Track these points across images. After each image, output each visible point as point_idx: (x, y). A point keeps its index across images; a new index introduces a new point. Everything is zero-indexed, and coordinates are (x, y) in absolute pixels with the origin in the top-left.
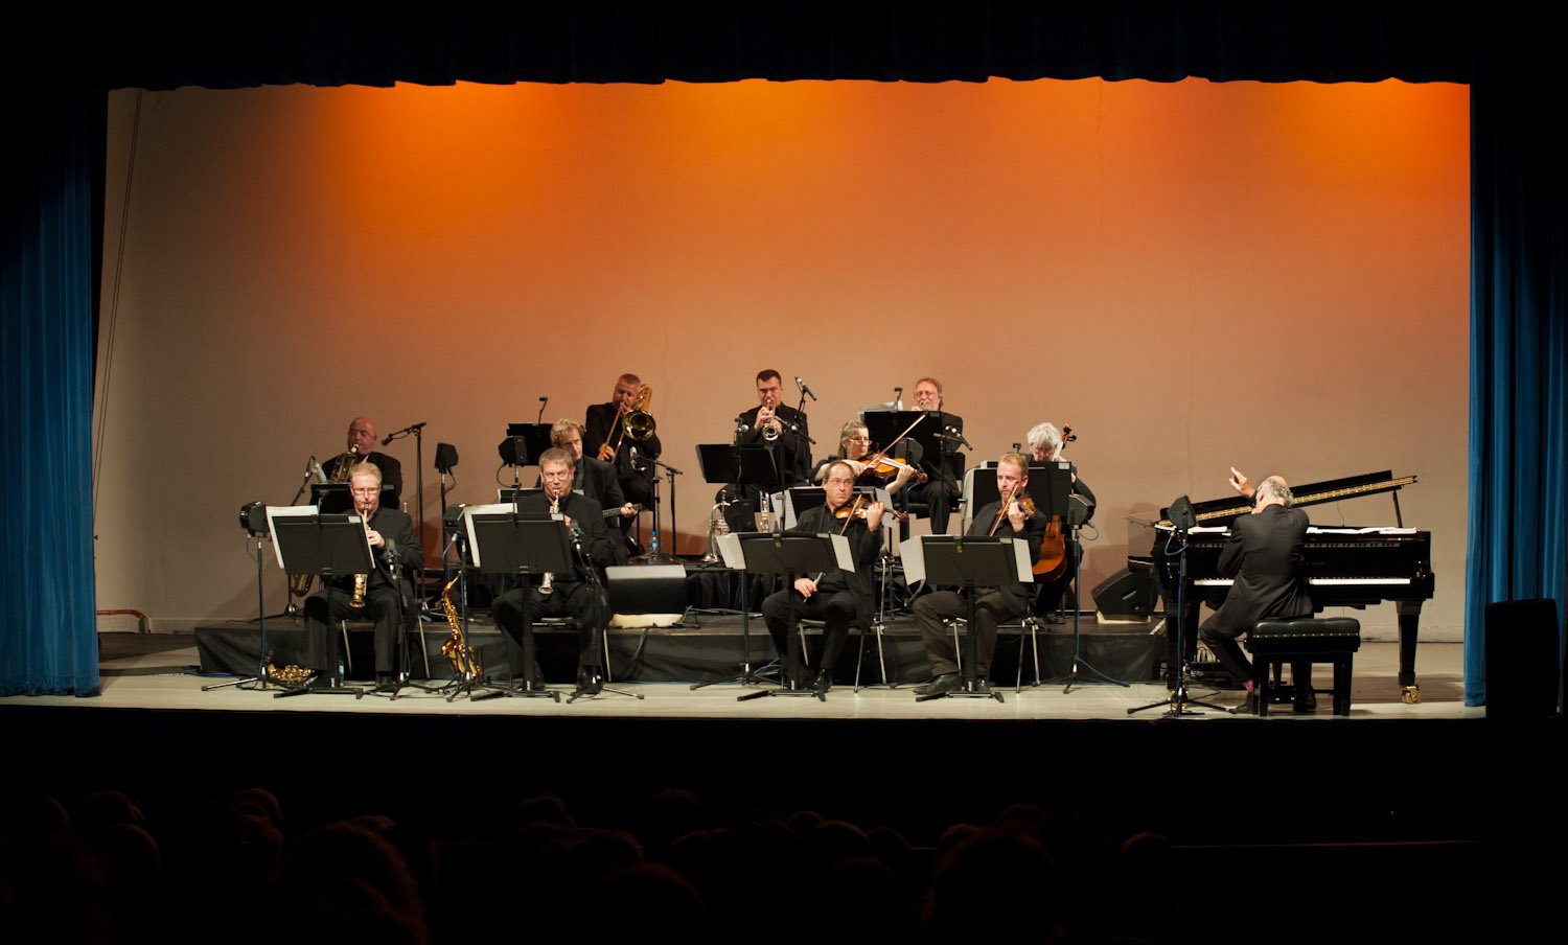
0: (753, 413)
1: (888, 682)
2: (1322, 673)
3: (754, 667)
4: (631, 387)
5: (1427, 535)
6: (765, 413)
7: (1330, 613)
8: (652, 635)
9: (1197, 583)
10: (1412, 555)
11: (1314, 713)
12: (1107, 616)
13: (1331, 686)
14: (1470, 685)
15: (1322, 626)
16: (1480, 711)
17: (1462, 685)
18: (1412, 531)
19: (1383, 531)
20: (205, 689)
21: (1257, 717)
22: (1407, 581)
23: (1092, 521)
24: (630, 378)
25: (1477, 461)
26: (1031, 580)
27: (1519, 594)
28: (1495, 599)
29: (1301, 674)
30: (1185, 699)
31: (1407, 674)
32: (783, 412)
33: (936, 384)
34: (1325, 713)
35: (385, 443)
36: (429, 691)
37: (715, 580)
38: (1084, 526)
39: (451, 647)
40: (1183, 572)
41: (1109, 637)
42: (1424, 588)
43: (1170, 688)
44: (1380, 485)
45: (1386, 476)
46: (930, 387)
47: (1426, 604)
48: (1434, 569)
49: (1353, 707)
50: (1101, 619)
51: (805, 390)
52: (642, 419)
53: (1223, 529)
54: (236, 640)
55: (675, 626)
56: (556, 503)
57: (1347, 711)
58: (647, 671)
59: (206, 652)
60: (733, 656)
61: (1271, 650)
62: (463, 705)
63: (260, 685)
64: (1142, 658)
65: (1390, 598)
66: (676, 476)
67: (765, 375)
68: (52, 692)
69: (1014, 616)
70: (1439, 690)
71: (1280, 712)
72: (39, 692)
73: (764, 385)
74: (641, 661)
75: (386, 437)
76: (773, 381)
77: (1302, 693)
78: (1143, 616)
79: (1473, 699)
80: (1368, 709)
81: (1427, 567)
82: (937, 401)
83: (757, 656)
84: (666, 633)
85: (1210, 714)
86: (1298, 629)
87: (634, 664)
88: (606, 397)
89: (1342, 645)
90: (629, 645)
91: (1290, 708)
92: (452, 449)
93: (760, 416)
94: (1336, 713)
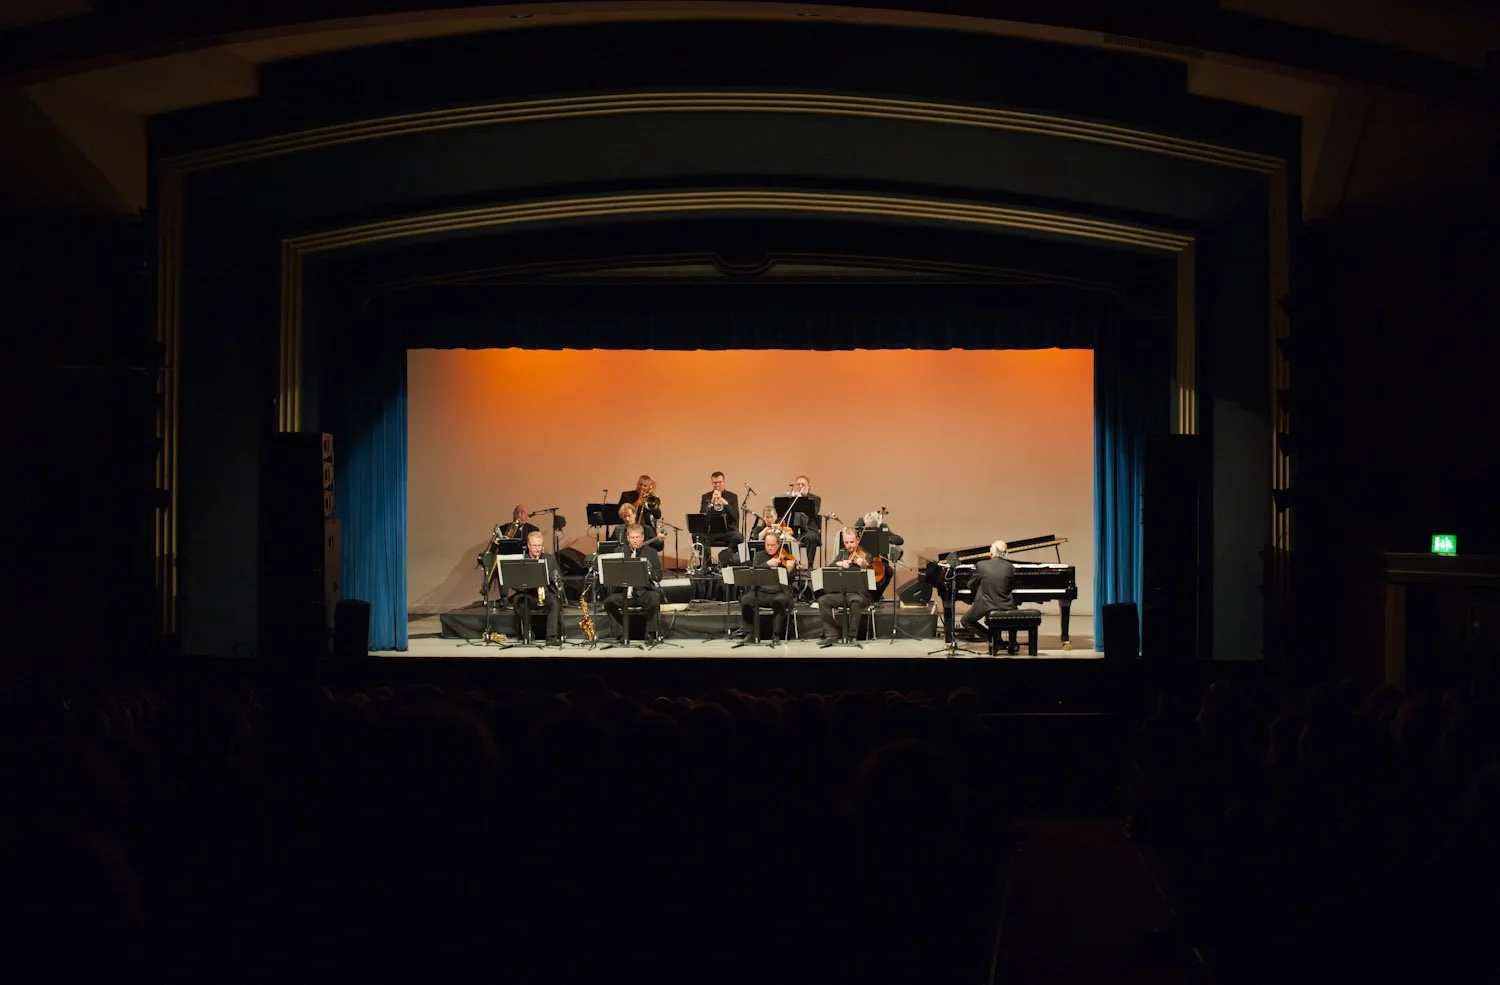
0: (710, 495)
1: (799, 638)
2: (1023, 635)
3: (732, 630)
4: (647, 482)
5: (1073, 568)
6: (717, 494)
7: (1025, 606)
8: (677, 615)
9: (960, 592)
10: (1066, 578)
11: (1018, 655)
12: (906, 603)
13: (1027, 641)
14: (1097, 641)
15: (1022, 613)
16: (1101, 655)
17: (1093, 640)
18: (1066, 566)
19: (1051, 566)
20: (458, 646)
21: (992, 656)
22: (1063, 591)
23: (902, 558)
24: (645, 477)
25: (1098, 532)
26: (875, 589)
27: (1121, 600)
28: (1109, 602)
29: (1013, 636)
30: (956, 648)
31: (1065, 636)
32: (725, 494)
33: (806, 479)
34: (1024, 654)
35: (530, 516)
36: (574, 645)
37: (697, 585)
38: (899, 562)
39: (584, 623)
40: (954, 588)
41: (909, 615)
42: (1072, 594)
43: (947, 641)
44: (1049, 543)
45: (1051, 538)
46: (803, 481)
47: (1074, 602)
48: (1077, 585)
49: (1039, 652)
50: (902, 605)
51: (750, 490)
52: (652, 499)
53: (971, 566)
54: (461, 620)
55: (685, 610)
56: (635, 552)
57: (1036, 654)
58: (675, 633)
59: (445, 625)
60: (720, 626)
61: (996, 626)
62: (597, 652)
63: (485, 644)
64: (927, 626)
65: (1056, 598)
66: (679, 532)
67: (716, 475)
68: (383, 649)
69: (865, 606)
70: (1082, 644)
71: (1003, 655)
72: (378, 650)
73: (715, 480)
74: (673, 629)
75: (531, 513)
76: (720, 478)
77: (1012, 646)
78: (925, 604)
79: (1099, 648)
80: (1046, 653)
81: (1073, 584)
82: (807, 488)
83: (733, 625)
84: (682, 613)
85: (968, 655)
86: (1010, 615)
87: (671, 630)
88: (633, 487)
89: (1032, 623)
90: (667, 620)
91: (1005, 652)
92: (563, 519)
93: (714, 496)
94: (1030, 654)
